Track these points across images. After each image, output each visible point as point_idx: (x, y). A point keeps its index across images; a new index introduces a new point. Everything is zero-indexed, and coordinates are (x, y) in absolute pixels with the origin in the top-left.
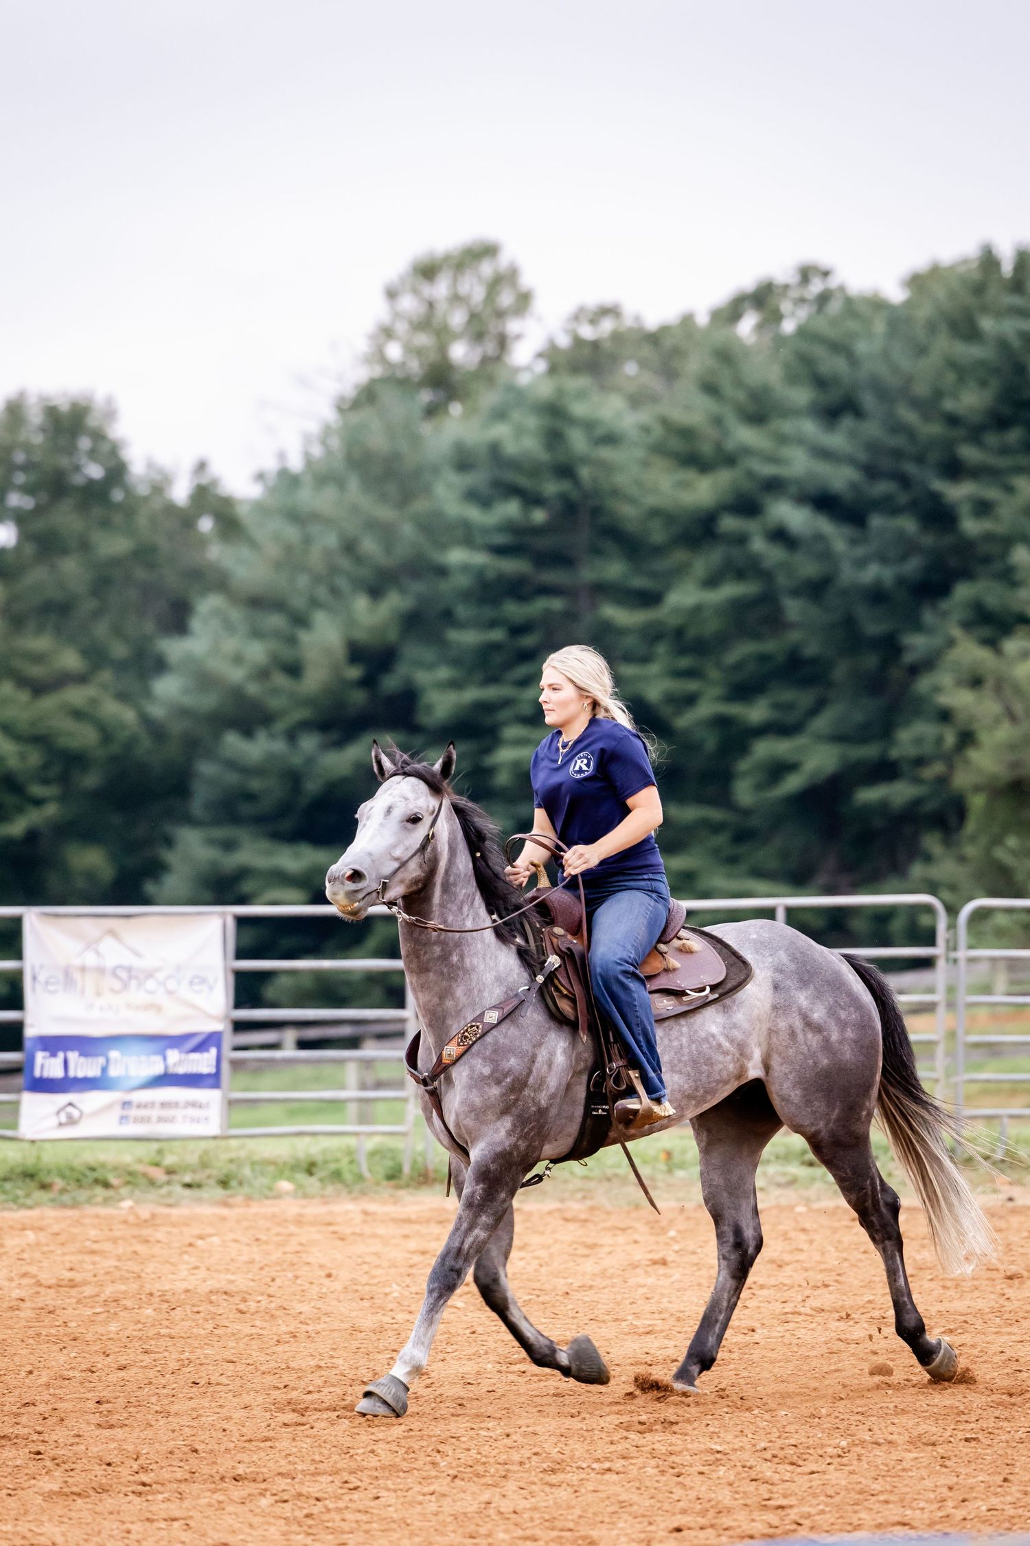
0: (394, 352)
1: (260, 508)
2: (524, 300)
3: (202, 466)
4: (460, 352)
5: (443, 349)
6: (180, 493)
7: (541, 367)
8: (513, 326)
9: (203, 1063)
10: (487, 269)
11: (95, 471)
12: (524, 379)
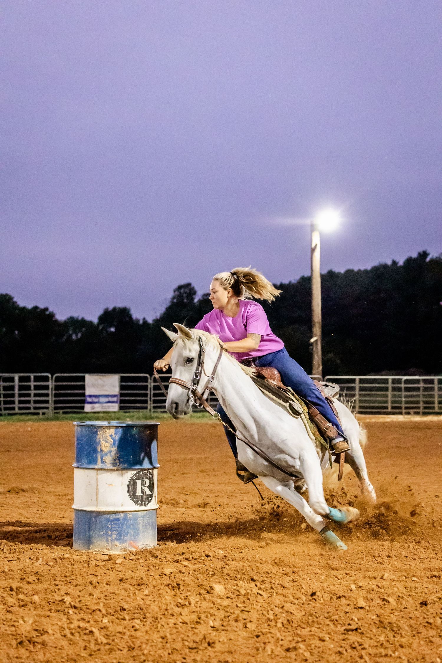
0: (175, 301)
1: (153, 325)
2: (195, 293)
3: (144, 319)
4: (185, 300)
5: (183, 300)
6: (141, 322)
7: (198, 303)
8: (194, 296)
9: (115, 399)
10: (189, 287)
11: (127, 319)
12: (196, 305)
